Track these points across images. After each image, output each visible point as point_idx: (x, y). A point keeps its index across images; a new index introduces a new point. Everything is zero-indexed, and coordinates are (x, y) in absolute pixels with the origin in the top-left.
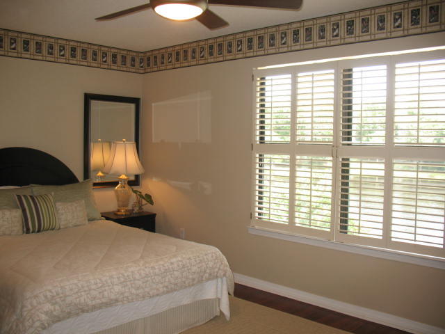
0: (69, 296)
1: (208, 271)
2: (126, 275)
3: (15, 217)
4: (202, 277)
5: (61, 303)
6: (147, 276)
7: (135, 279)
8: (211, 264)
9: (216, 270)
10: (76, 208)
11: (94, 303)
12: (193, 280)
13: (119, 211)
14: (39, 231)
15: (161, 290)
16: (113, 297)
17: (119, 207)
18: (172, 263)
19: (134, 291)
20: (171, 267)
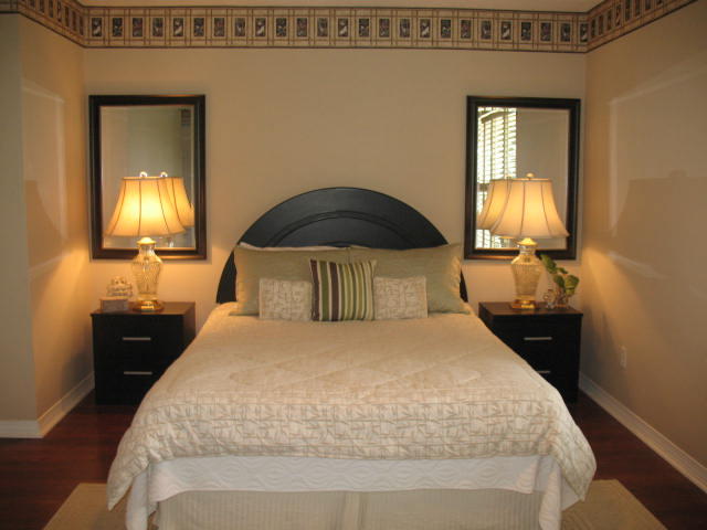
1: (510, 436)
2: (319, 408)
3: (298, 293)
4: (496, 444)
6: (362, 418)
7: (336, 420)
8: (519, 424)
9: (534, 437)
11: (247, 442)
12: (473, 446)
15: (391, 450)
16: (284, 440)
18: (426, 406)
19: (330, 439)
20: (421, 411)
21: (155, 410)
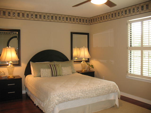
0: (64, 95)
1: (111, 90)
2: (83, 89)
3: (49, 71)
4: (109, 92)
5: (62, 97)
6: (90, 90)
7: (86, 91)
8: (112, 88)
9: (114, 90)
10: (68, 69)
11: (72, 98)
12: (106, 92)
13: (82, 70)
14: (56, 76)
15: (95, 95)
16: (79, 96)
17: (82, 69)
18: (99, 87)
19: (85, 95)
20: (98, 88)
21: (54, 95)
